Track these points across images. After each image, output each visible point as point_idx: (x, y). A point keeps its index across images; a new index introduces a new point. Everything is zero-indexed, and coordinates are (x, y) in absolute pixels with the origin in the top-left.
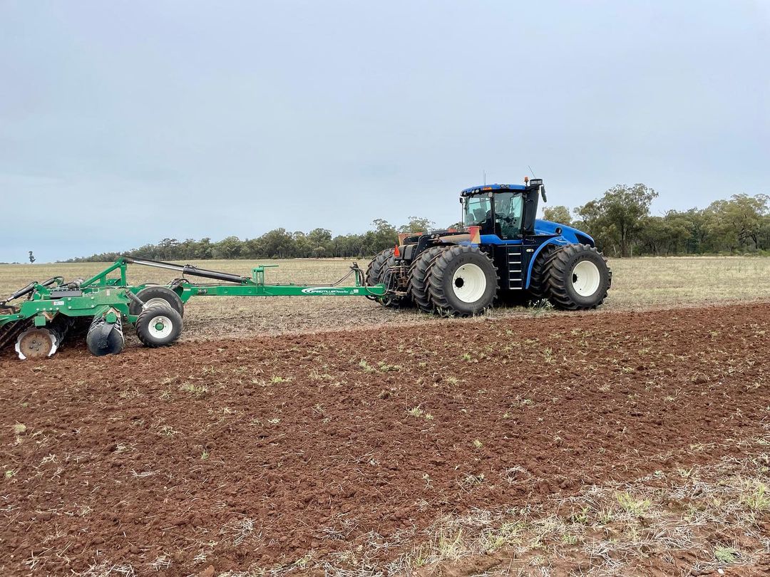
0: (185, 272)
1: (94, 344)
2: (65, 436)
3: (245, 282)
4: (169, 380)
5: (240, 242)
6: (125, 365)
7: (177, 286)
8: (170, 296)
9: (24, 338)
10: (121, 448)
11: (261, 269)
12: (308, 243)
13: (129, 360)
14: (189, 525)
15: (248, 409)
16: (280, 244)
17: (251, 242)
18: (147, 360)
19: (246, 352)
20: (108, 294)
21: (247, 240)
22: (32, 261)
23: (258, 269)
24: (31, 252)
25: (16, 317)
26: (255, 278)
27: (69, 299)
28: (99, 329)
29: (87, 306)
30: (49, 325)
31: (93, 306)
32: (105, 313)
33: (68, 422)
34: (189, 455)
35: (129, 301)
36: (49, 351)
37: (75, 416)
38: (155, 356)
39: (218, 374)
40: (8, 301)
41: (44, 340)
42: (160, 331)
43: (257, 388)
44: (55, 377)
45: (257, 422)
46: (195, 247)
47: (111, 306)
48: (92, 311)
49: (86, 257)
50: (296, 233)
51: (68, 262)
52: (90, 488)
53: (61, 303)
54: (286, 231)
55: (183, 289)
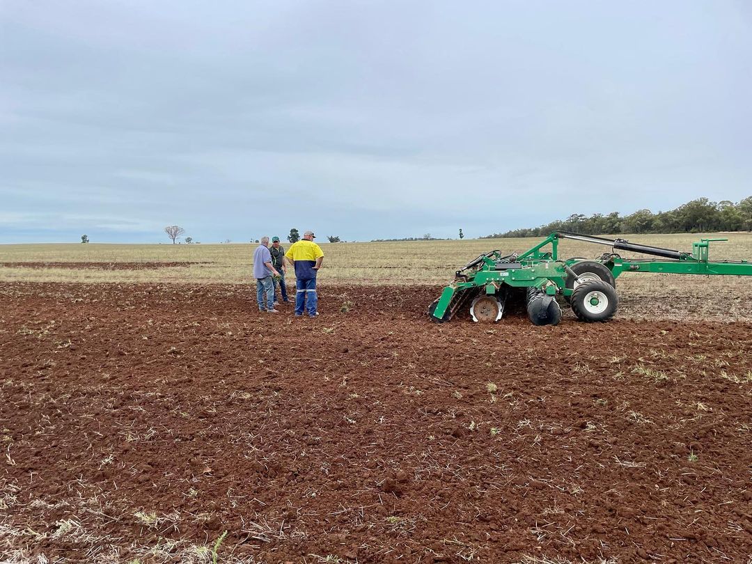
0: (616, 247)
1: (535, 315)
2: (533, 403)
3: (683, 258)
4: (616, 359)
5: (652, 215)
6: (566, 337)
7: (607, 261)
8: (602, 270)
9: (477, 304)
10: (591, 427)
11: (705, 243)
12: (737, 215)
13: (568, 332)
14: (701, 542)
15: (728, 409)
16: (701, 216)
17: (666, 215)
18: (587, 335)
19: (697, 338)
20: (547, 268)
21: (660, 213)
22: (461, 237)
23: (701, 243)
24: (461, 230)
25: (470, 285)
26: (695, 253)
27: (513, 271)
28: (539, 301)
29: (528, 278)
30: (497, 294)
31: (533, 278)
32: (544, 285)
33: (531, 388)
34: (673, 452)
35: (566, 275)
36: (496, 317)
37: (536, 383)
38: (593, 331)
39: (671, 360)
40: (463, 271)
41: (492, 307)
42: (596, 307)
43: (730, 384)
44: (507, 342)
45: (747, 427)
46: (603, 222)
47: (549, 279)
48: (531, 282)
49: (502, 233)
50: (723, 202)
51: (488, 237)
52: (574, 465)
53: (506, 274)
54: (709, 201)
55: (613, 264)
